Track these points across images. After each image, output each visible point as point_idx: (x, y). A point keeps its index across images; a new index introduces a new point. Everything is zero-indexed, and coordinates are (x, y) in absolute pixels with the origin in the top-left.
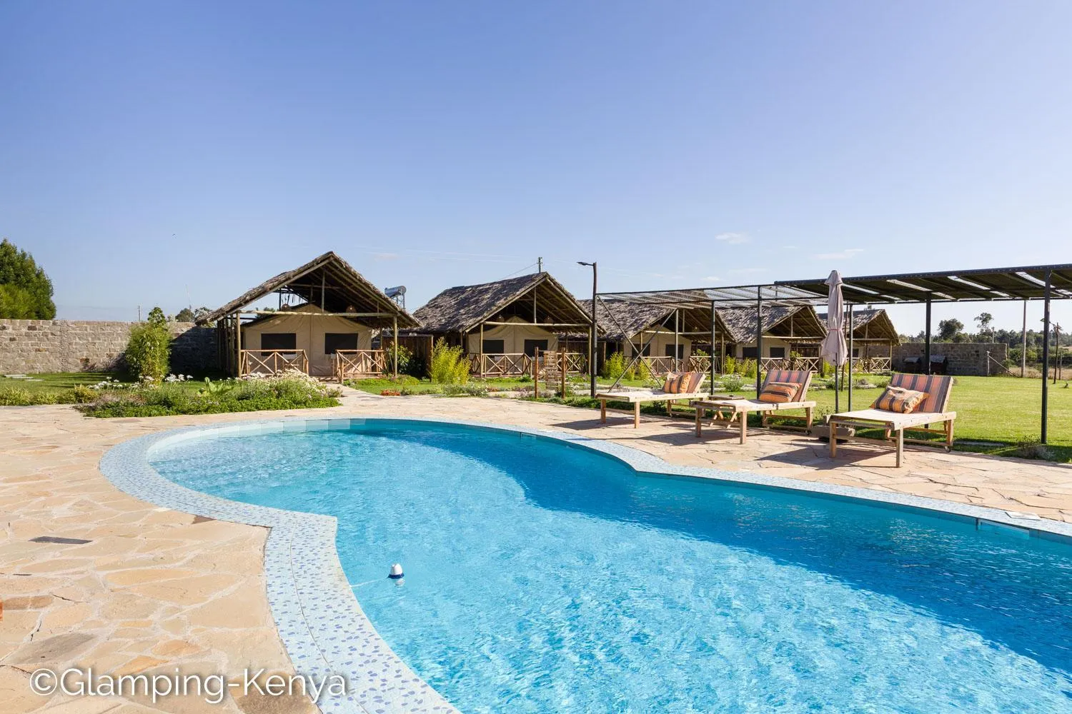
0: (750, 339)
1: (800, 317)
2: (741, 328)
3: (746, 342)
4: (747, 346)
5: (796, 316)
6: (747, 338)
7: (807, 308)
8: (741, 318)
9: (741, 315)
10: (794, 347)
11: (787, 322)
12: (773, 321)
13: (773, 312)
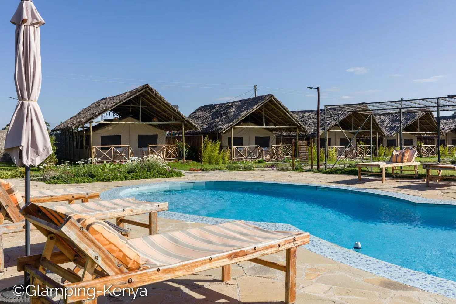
0: (393, 134)
1: (424, 119)
2: (386, 127)
3: (391, 136)
4: (391, 138)
5: (421, 119)
6: (391, 133)
7: (428, 113)
8: (385, 121)
9: (385, 119)
10: (420, 138)
11: (415, 124)
12: (407, 122)
13: (407, 116)
